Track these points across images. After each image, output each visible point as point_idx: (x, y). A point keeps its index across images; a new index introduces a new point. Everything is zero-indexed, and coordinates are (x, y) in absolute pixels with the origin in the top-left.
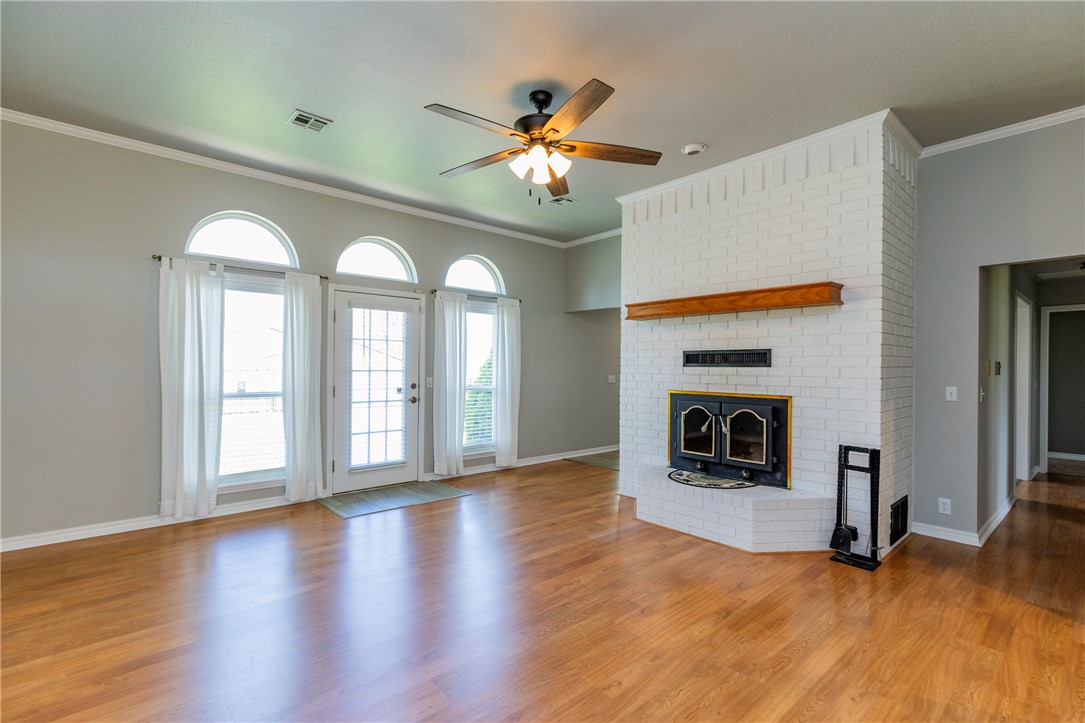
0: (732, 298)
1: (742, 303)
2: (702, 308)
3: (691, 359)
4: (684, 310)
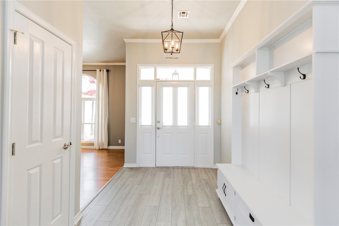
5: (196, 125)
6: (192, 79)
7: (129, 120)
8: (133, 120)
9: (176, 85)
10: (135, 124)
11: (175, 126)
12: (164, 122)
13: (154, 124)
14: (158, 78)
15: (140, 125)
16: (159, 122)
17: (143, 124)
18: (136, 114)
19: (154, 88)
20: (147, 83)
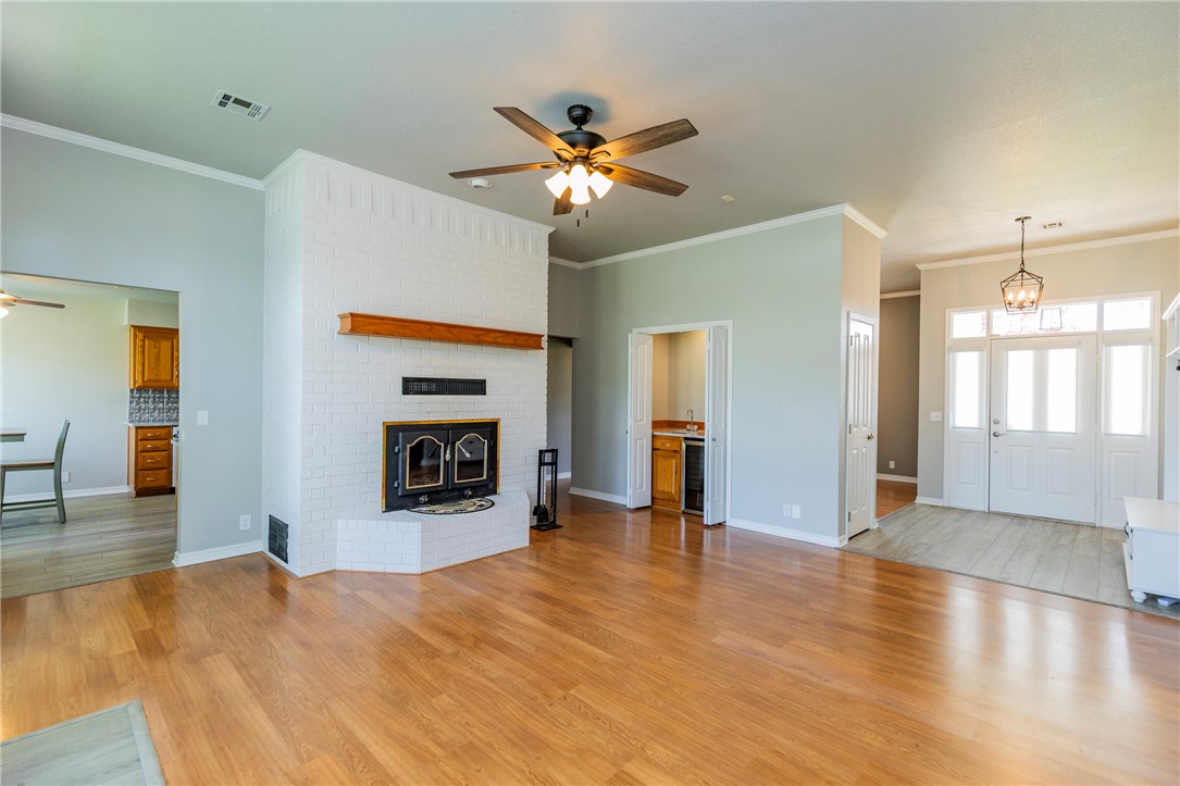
0: (479, 332)
1: (486, 339)
2: (449, 335)
3: (412, 386)
4: (431, 334)
5: (1103, 432)
6: (1093, 328)
7: (927, 416)
8: (935, 416)
9: (1041, 344)
10: (942, 424)
11: (1039, 432)
12: (1010, 421)
13: (985, 425)
14: (995, 332)
15: (951, 425)
16: (996, 422)
17: (957, 425)
18: (942, 404)
19: (985, 354)
20: (969, 345)
